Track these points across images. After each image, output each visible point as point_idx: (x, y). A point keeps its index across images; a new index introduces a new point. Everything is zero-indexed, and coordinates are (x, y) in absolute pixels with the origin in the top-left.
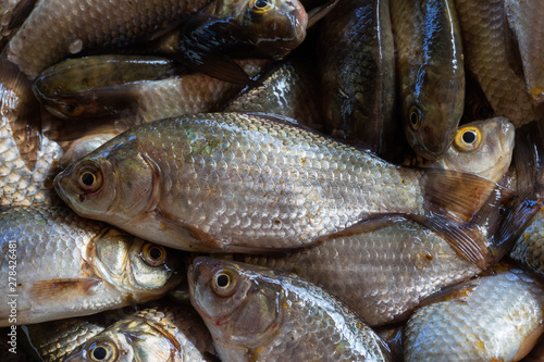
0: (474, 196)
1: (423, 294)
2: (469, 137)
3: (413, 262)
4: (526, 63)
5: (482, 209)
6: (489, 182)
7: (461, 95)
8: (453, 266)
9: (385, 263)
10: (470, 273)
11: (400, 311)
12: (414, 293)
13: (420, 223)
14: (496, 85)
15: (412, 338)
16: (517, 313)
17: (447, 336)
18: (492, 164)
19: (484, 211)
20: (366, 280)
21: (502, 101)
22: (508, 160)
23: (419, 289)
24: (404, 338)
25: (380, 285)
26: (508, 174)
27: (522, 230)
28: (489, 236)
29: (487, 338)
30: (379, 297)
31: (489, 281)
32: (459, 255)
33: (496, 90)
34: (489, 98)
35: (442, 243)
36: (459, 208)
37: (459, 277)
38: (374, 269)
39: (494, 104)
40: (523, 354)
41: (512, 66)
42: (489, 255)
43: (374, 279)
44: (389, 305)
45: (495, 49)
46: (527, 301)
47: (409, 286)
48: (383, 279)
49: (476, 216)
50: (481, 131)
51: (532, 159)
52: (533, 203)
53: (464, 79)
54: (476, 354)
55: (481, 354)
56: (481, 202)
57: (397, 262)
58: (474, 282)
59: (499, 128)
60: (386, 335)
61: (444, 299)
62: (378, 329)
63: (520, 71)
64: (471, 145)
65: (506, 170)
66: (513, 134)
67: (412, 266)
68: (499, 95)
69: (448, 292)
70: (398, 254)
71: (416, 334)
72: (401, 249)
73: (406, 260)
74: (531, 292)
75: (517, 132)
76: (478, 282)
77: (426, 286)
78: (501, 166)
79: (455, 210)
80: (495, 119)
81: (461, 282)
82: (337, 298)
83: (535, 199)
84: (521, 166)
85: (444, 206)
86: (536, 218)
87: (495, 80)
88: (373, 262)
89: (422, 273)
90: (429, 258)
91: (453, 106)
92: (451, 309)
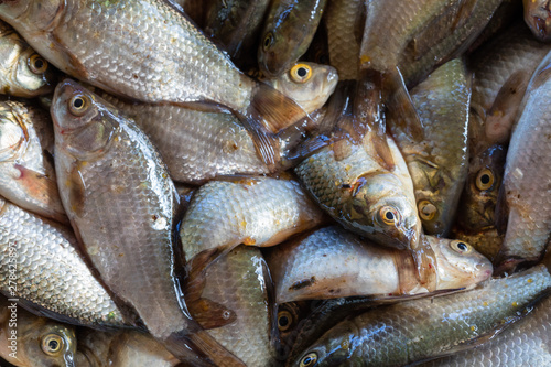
0: (287, 116)
1: (220, 172)
2: (302, 72)
3: (222, 146)
4: (366, 35)
5: (289, 128)
6: (302, 111)
7: (309, 39)
8: (250, 160)
9: (202, 138)
10: (261, 170)
11: (198, 177)
12: (213, 169)
13: (239, 120)
14: (338, 42)
15: (198, 200)
16: (280, 212)
17: (223, 208)
18: (310, 99)
19: (290, 130)
20: (183, 145)
21: (338, 55)
22: (323, 100)
23: (218, 167)
24: (193, 198)
25: (192, 153)
26: (320, 111)
27: (310, 155)
28: (285, 150)
29: (250, 221)
30: (187, 161)
31: (272, 182)
32: (258, 154)
33: (338, 46)
34: (330, 50)
35: (249, 140)
36: (273, 120)
37: (251, 170)
38: (192, 139)
39: (332, 56)
40: (272, 243)
41: (355, 33)
42: (279, 163)
43: (189, 147)
44: (192, 170)
45: (349, 16)
46: (291, 207)
47: (212, 162)
48: (196, 149)
49: (282, 132)
50: (313, 71)
51: (342, 107)
52: (326, 138)
53: (315, 28)
54: (238, 228)
55: (241, 230)
56: (291, 122)
57: (210, 141)
58: (260, 178)
59: (326, 75)
60: (182, 191)
61: (233, 181)
62: (177, 184)
63: (359, 39)
64: (300, 78)
65: (320, 107)
66: (335, 83)
67: (219, 148)
68: (338, 51)
69: (238, 178)
70: (214, 135)
71: (202, 198)
72: (218, 133)
73: (218, 142)
74: (298, 202)
75: (339, 83)
76: (264, 179)
77: (225, 167)
78: (316, 103)
79: (269, 121)
80: (327, 67)
81: (251, 175)
82: (157, 150)
83: (329, 136)
84: (332, 108)
85: (262, 115)
86: (324, 150)
87: (339, 38)
88: (193, 134)
89: (225, 156)
90: (235, 147)
91: (299, 45)
92: (234, 190)
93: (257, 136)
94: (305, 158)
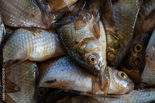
93: (44, 12)
94: (62, 25)
